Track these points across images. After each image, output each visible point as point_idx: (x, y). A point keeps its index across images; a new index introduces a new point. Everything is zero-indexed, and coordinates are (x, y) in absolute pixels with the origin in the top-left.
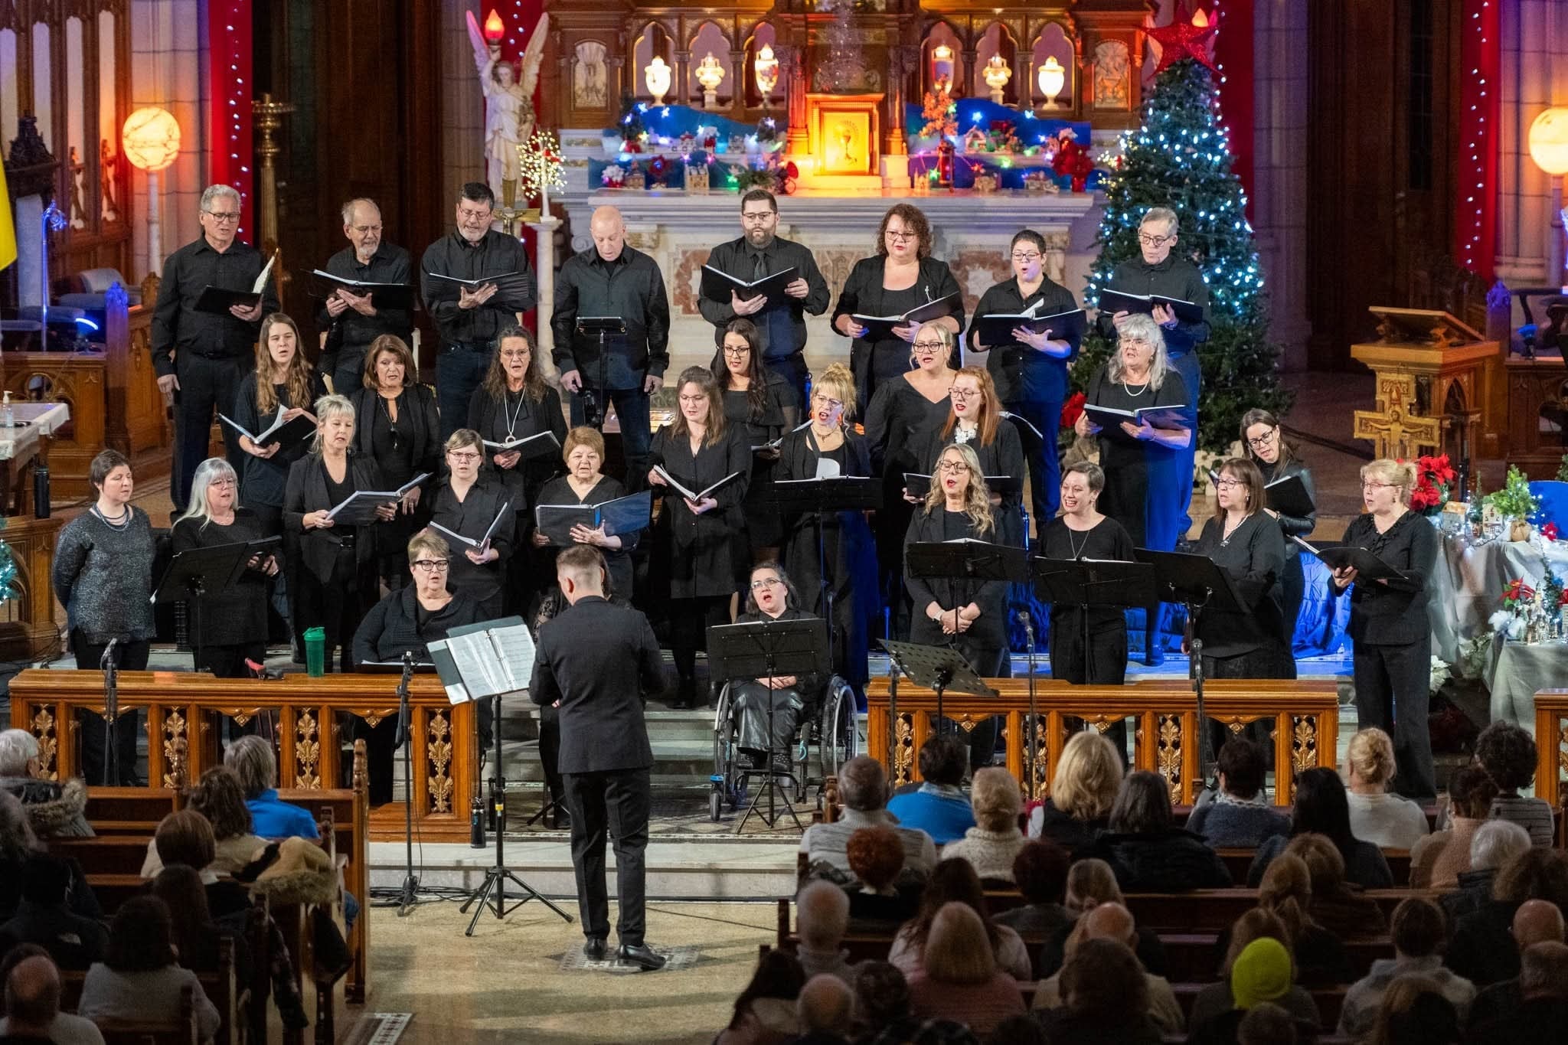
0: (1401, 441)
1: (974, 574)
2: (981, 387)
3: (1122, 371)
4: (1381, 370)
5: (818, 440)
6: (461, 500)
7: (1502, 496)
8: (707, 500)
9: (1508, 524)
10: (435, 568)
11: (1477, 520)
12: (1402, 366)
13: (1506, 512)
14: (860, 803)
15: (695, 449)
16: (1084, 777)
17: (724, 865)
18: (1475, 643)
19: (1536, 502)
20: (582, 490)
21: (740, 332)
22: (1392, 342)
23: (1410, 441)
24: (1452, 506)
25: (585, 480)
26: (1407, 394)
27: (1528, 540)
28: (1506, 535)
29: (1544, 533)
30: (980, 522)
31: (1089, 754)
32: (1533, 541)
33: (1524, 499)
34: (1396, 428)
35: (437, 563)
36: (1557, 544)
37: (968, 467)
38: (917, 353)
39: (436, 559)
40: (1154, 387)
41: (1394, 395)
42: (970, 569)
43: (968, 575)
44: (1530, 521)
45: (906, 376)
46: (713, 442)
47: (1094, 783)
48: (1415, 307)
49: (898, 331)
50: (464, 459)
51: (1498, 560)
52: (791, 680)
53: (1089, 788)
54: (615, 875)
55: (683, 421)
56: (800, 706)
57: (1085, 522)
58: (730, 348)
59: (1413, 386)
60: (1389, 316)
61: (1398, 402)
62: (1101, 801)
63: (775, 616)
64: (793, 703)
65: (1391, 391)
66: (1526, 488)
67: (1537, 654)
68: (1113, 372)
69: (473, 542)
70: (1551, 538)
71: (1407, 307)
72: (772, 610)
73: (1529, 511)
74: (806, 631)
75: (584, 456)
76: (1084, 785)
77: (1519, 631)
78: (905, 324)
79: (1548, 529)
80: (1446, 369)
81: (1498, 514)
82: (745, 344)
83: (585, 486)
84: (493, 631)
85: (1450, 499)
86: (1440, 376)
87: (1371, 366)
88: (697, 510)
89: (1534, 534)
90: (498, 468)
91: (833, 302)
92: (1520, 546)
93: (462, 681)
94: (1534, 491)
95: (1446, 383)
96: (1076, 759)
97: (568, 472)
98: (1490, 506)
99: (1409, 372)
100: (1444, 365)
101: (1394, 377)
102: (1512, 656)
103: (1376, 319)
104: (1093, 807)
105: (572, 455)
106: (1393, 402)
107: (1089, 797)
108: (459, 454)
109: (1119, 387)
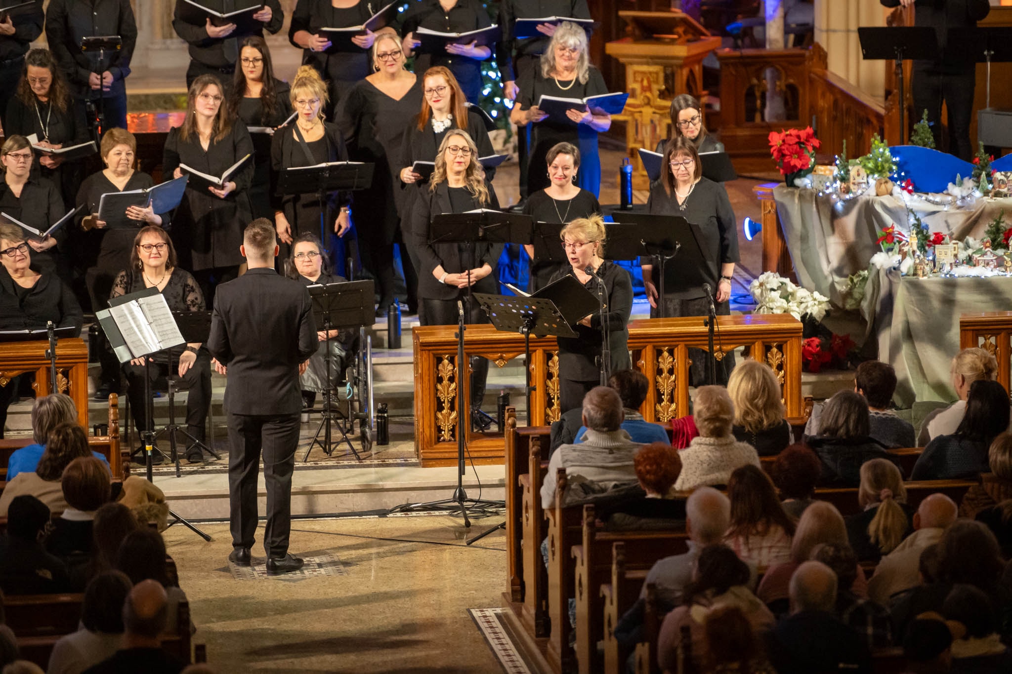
0: (652, 121)
1: (484, 239)
2: (448, 81)
3: (553, 68)
4: (631, 64)
5: (303, 133)
6: (18, 196)
7: (869, 159)
8: (227, 184)
9: (872, 182)
10: (18, 252)
11: (843, 179)
12: (653, 59)
13: (872, 172)
14: (604, 426)
15: (205, 145)
16: (752, 398)
17: (316, 488)
18: (852, 280)
19: (895, 163)
20: (120, 183)
21: (254, 46)
22: (638, 40)
23: (660, 121)
24: (821, 169)
25: (123, 174)
26: (657, 82)
27: (891, 194)
28: (872, 192)
29: (903, 188)
30: (480, 193)
31: (754, 379)
32: (895, 194)
33: (887, 161)
34: (648, 111)
35: (19, 247)
36: (915, 196)
37: (471, 150)
38: (377, 62)
39: (16, 245)
40: (583, 81)
41: (645, 83)
42: (481, 234)
43: (479, 240)
44: (892, 179)
45: (369, 79)
46: (220, 138)
47: (760, 402)
48: (657, 10)
49: (358, 40)
50: (22, 159)
51: (869, 212)
52: (333, 333)
53: (756, 407)
54: (265, 499)
55: (194, 122)
56: (343, 354)
57: (567, 193)
58: (247, 59)
59: (662, 75)
60: (636, 20)
61: (649, 88)
62: (767, 416)
63: (314, 279)
64: (337, 351)
65: (642, 81)
66: (887, 153)
67: (928, 286)
68: (546, 68)
69: (37, 232)
70: (910, 192)
71: (649, 10)
72: (311, 275)
73: (891, 170)
74: (357, 290)
75: (124, 154)
76: (751, 404)
77: (909, 269)
78: (362, 33)
79: (908, 185)
80: (689, 61)
81: (863, 173)
82: (259, 55)
83: (121, 178)
84: (141, 300)
85: (817, 163)
86: (681, 67)
87: (622, 60)
88: (222, 193)
89: (897, 190)
90: (44, 167)
91: (287, 22)
92: (886, 199)
93: (126, 343)
94: (894, 153)
95: (685, 72)
96: (743, 385)
97: (105, 166)
98: (856, 168)
99: (660, 64)
100: (687, 58)
101: (645, 68)
102: (907, 288)
103: (624, 22)
104: (761, 421)
105: (112, 153)
106: (644, 89)
107: (757, 414)
108: (17, 155)
109: (551, 81)
